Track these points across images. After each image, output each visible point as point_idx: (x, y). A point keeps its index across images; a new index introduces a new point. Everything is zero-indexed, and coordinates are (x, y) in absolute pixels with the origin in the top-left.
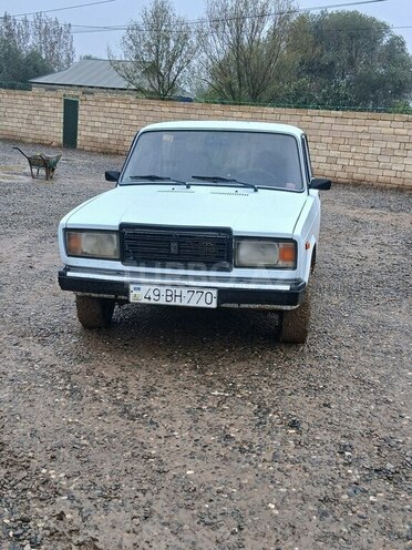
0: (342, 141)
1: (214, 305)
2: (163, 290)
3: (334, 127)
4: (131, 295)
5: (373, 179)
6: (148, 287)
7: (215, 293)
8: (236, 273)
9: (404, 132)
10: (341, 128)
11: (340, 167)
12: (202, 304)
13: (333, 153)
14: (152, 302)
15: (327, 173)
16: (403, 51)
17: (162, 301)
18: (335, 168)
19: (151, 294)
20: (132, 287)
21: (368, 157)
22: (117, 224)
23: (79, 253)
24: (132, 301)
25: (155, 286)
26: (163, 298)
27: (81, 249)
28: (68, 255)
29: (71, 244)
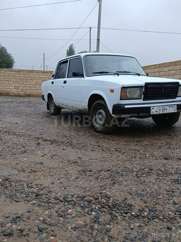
0: (19, 80)
1: (176, 111)
2: (161, 107)
3: (15, 75)
4: (151, 111)
5: (34, 94)
6: (156, 108)
7: (176, 106)
8: (177, 99)
9: (43, 76)
10: (19, 75)
11: (20, 90)
12: (173, 111)
13: (16, 85)
14: (158, 113)
15: (15, 92)
16: (6, 52)
17: (161, 112)
18: (18, 90)
19: (157, 110)
20: (151, 108)
21: (31, 86)
22: (144, 83)
23: (125, 98)
24: (151, 114)
25: (159, 107)
26: (161, 111)
27: (127, 96)
28: (121, 99)
29: (122, 95)
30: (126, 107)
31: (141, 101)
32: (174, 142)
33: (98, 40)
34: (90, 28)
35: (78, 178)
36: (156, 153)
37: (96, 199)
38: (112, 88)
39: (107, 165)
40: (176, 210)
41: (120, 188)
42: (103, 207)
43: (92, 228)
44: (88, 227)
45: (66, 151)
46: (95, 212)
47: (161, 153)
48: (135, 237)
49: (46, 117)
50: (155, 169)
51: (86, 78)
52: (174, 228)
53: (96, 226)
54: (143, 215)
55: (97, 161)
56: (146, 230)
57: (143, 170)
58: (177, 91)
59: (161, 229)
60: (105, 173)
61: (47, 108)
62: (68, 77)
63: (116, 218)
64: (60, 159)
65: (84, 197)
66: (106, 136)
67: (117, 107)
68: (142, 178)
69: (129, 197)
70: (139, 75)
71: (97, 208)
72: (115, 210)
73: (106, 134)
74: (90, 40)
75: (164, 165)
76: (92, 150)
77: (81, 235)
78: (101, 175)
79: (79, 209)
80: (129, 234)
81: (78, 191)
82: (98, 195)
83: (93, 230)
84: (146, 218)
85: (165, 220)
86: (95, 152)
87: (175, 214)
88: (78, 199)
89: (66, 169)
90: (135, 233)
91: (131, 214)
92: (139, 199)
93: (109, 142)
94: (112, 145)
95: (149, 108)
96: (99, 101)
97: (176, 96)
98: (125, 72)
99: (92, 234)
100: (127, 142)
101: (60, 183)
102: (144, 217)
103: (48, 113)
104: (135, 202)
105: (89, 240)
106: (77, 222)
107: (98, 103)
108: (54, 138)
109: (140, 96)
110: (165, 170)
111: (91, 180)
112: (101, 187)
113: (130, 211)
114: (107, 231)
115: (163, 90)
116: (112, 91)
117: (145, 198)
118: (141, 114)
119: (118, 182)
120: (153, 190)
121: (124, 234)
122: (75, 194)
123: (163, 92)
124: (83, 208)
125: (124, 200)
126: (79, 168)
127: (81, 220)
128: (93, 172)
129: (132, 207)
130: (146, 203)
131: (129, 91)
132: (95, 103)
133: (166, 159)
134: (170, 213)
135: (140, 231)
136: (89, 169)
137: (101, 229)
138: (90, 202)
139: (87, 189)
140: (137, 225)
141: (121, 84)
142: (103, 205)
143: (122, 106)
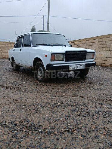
1: (85, 68)
2: (76, 66)
4: (70, 68)
7: (85, 65)
8: (86, 60)
12: (83, 68)
14: (74, 69)
19: (74, 67)
20: (70, 66)
21: (6, 52)
22: (65, 51)
23: (54, 60)
24: (70, 69)
25: (74, 65)
26: (76, 68)
27: (55, 59)
28: (51, 61)
29: (52, 58)
30: (54, 65)
31: (64, 62)
32: (82, 86)
33: (48, 23)
34: (43, 16)
35: (14, 110)
36: (69, 93)
37: (20, 123)
38: (46, 54)
39: (36, 102)
40: (67, 127)
41: (38, 115)
42: (23, 128)
43: (11, 141)
44: (8, 140)
45: (14, 94)
46: (17, 131)
47: (72, 93)
48: (35, 145)
49: (10, 72)
50: (64, 103)
51: (32, 48)
52: (60, 139)
53: (14, 140)
54: (45, 131)
55: (31, 99)
56: (43, 141)
57: (57, 104)
58: (86, 56)
59: (53, 139)
60: (33, 107)
61: (11, 66)
62: (22, 47)
63: (28, 134)
64: (8, 99)
65: (13, 122)
66: (43, 83)
67: (49, 65)
68: (54, 109)
69: (42, 120)
70: (65, 46)
71: (19, 128)
72: (29, 129)
73: (44, 82)
74: (43, 23)
75: (71, 101)
76: (31, 92)
77: (2, 145)
78: (30, 108)
79: (7, 129)
80: (32, 143)
81: (12, 119)
82: (23, 120)
83: (11, 142)
84: (47, 133)
85: (57, 134)
86: (32, 94)
87: (65, 130)
88: (9, 123)
89: (10, 105)
90: (36, 143)
91: (38, 131)
92: (47, 122)
93: (44, 87)
94: (45, 89)
95: (68, 66)
96: (39, 62)
97: (85, 59)
98: (57, 44)
99: (9, 144)
100: (55, 86)
101: (2, 114)
102: (46, 133)
103: (12, 69)
104: (44, 124)
105: (6, 148)
106: (2, 138)
107: (39, 63)
108: (9, 85)
109: (63, 59)
110: (70, 103)
111: (22, 111)
112: (27, 115)
113: (38, 130)
114: (19, 142)
115: (77, 55)
116: (46, 56)
117: (51, 121)
118: (64, 70)
119: (39, 112)
120: (58, 116)
121: (29, 144)
122: (8, 121)
123: (77, 56)
124: (10, 129)
125: (38, 123)
126: (18, 104)
127: (6, 136)
128: (26, 107)
129: (41, 127)
130: (50, 124)
131: (56, 56)
132: (37, 63)
133: (73, 97)
134: (62, 129)
135: (40, 141)
136: (24, 105)
137: (16, 141)
138: (16, 125)
139: (18, 117)
140: (40, 137)
141: (51, 52)
142: (23, 126)
143: (52, 65)
